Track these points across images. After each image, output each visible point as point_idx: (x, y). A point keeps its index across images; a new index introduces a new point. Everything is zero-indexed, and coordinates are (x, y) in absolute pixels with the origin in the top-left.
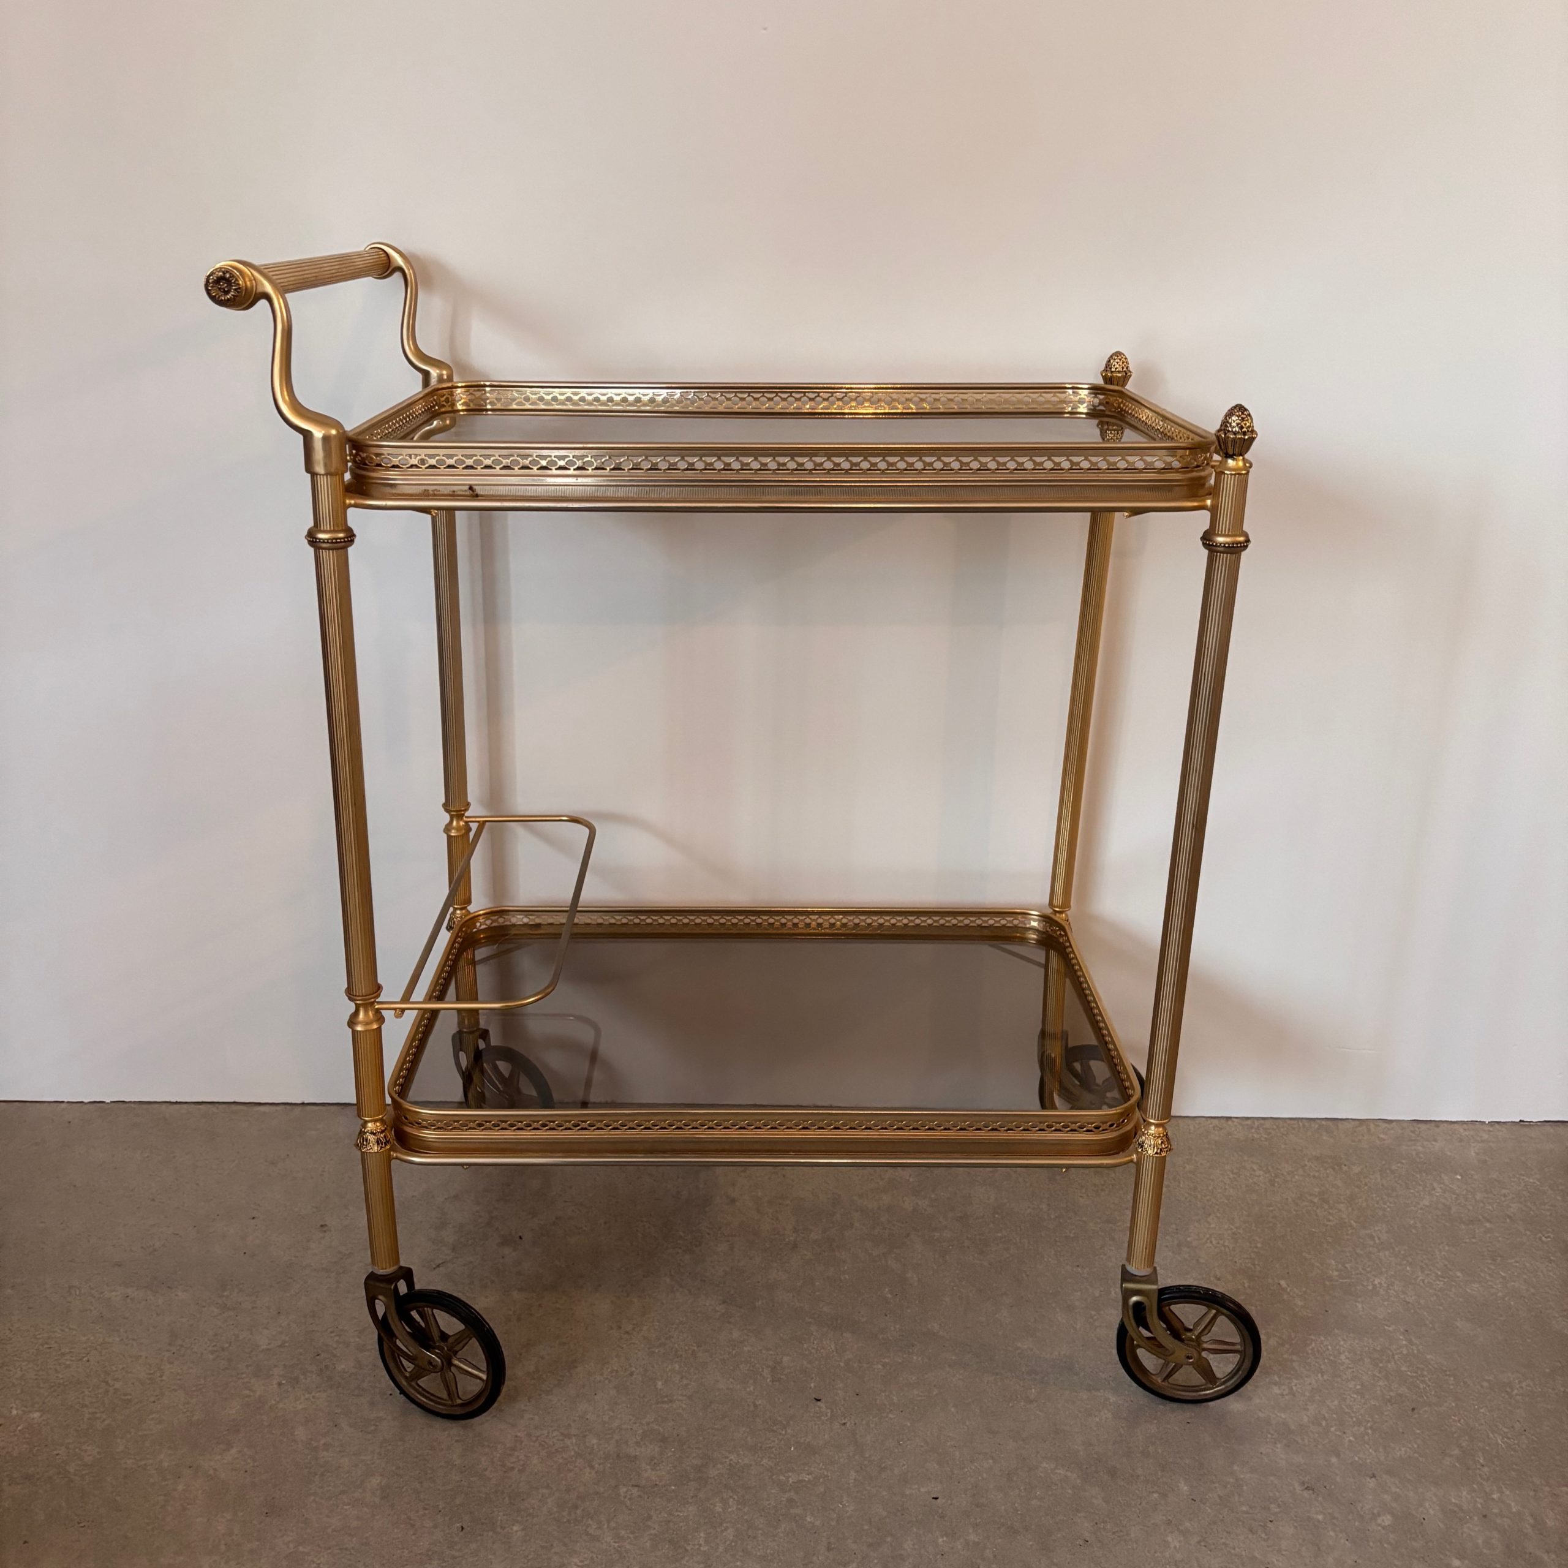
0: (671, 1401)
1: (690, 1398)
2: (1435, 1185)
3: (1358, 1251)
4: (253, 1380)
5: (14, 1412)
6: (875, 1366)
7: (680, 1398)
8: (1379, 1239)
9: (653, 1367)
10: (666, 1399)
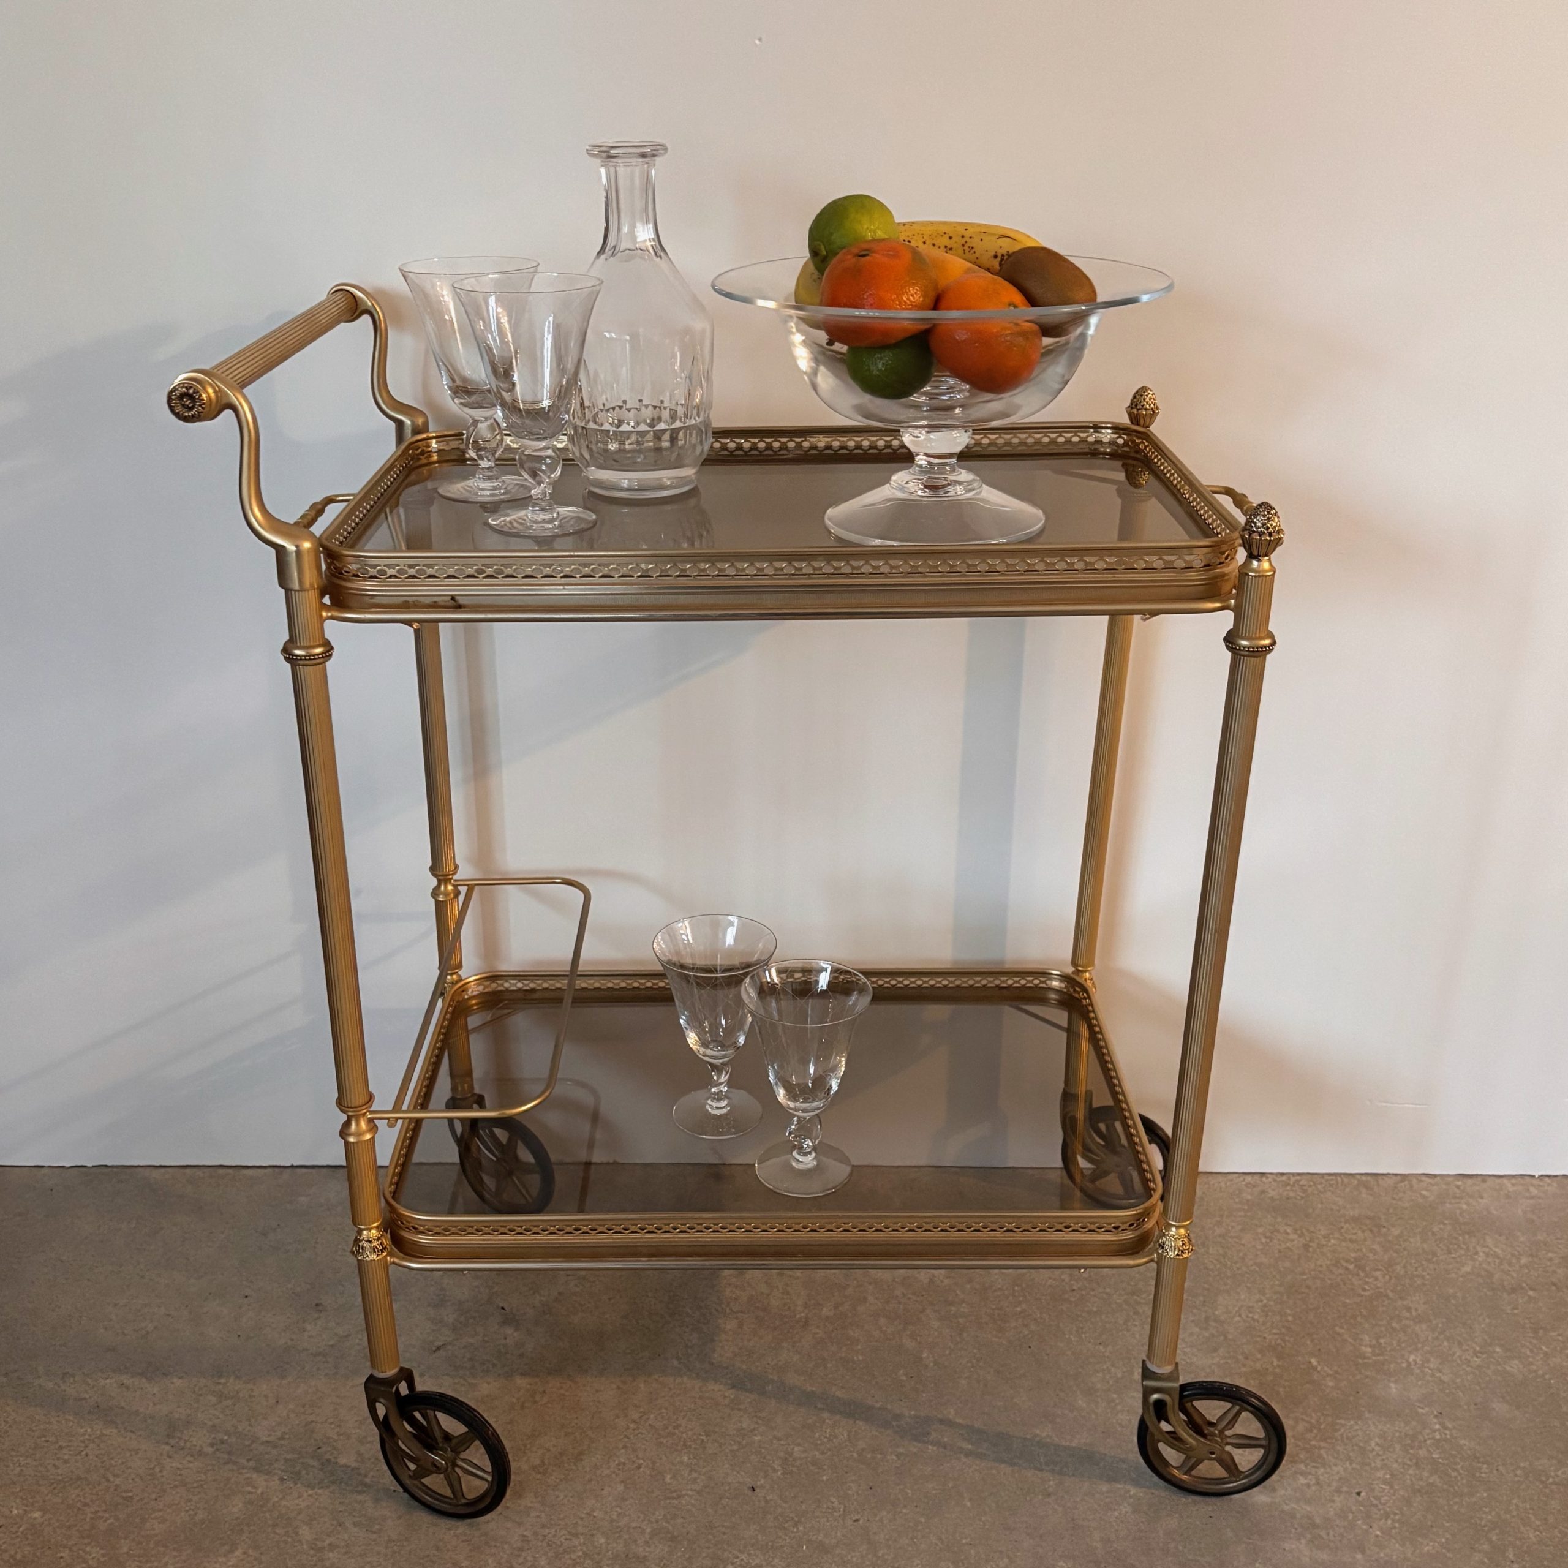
0: (679, 1497)
1: (699, 1493)
2: (1479, 1249)
3: (1394, 1325)
4: (255, 1476)
5: (15, 1512)
6: (888, 1457)
7: (690, 1493)
8: (1416, 1310)
9: (661, 1459)
10: (674, 1495)
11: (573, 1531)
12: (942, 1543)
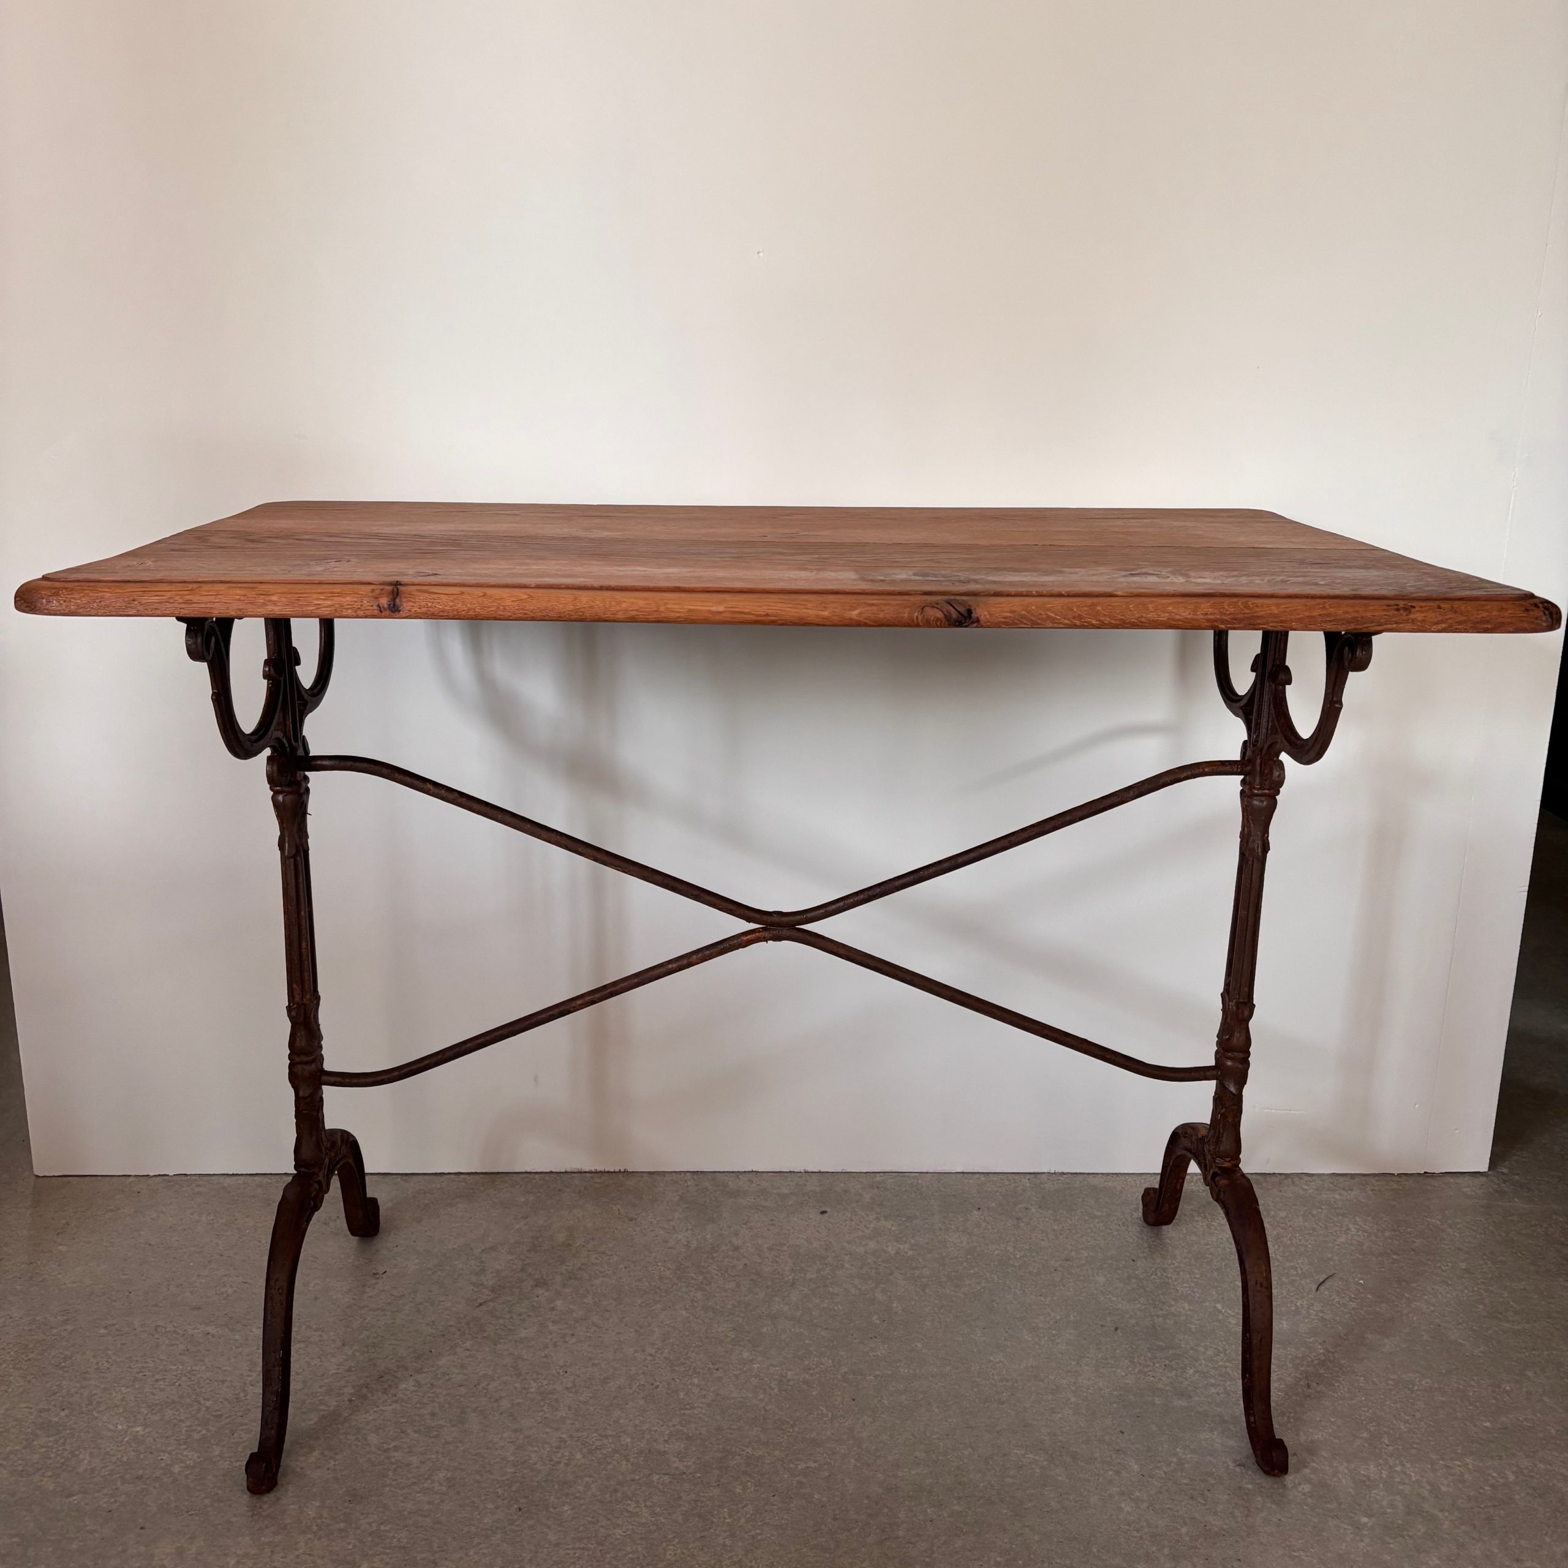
11: (603, 1434)
12: (915, 1437)
